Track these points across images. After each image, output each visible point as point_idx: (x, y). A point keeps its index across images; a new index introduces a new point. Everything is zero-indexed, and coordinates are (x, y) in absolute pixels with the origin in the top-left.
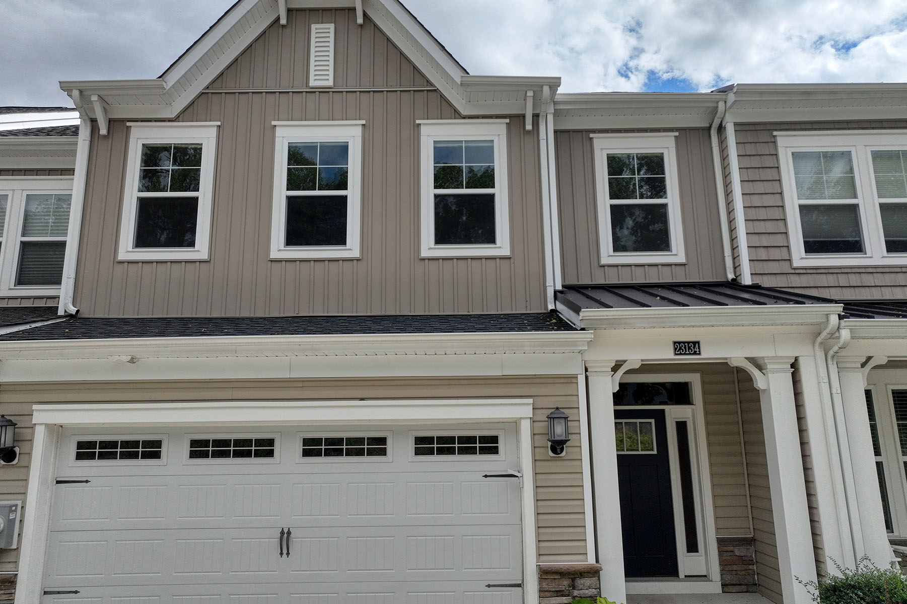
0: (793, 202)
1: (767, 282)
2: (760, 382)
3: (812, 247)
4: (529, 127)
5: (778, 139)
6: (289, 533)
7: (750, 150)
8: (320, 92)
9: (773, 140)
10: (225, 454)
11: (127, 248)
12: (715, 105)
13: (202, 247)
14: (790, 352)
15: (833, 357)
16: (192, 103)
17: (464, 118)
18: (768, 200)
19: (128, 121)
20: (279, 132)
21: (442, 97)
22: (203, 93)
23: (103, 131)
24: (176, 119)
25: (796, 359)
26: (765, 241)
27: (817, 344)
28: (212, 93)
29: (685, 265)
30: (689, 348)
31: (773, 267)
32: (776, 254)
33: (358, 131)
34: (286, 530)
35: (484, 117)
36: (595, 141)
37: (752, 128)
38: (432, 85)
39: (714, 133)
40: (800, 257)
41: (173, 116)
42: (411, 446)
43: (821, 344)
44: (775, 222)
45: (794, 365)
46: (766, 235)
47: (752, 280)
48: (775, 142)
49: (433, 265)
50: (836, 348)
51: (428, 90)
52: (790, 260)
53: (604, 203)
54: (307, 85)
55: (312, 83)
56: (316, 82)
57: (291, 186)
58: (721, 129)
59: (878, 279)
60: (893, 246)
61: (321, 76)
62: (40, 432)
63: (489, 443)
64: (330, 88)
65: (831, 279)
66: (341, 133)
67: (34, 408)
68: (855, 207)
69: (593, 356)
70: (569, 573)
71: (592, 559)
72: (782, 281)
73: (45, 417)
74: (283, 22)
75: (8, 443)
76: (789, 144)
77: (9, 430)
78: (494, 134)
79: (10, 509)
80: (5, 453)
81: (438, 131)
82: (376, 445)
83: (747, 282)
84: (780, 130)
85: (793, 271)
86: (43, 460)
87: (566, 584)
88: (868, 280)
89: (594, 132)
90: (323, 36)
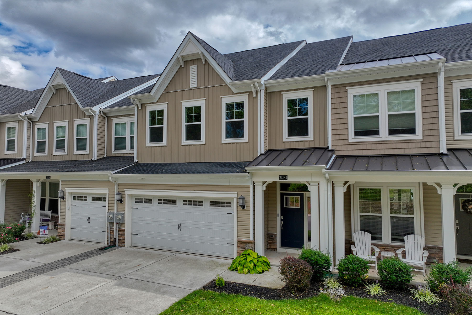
0: (351, 115)
1: (338, 149)
2: (309, 187)
3: (357, 133)
4: (254, 96)
5: (348, 90)
6: (180, 225)
7: (337, 95)
8: (193, 89)
9: (346, 91)
10: (166, 203)
11: (148, 143)
12: (323, 78)
13: (165, 142)
16: (161, 97)
17: (235, 94)
18: (342, 116)
19: (146, 104)
20: (183, 104)
21: (229, 87)
22: (163, 93)
23: (140, 108)
24: (157, 102)
25: (319, 182)
26: (339, 132)
28: (165, 93)
29: (313, 141)
30: (284, 178)
31: (341, 142)
32: (343, 137)
33: (204, 102)
34: (180, 224)
35: (241, 93)
36: (283, 95)
37: (338, 86)
38: (225, 83)
40: (352, 138)
42: (209, 204)
44: (344, 124)
46: (340, 130)
47: (332, 148)
49: (225, 146)
51: (224, 85)
52: (348, 139)
53: (286, 118)
55: (191, 87)
57: (186, 121)
59: (383, 146)
60: (392, 132)
61: (193, 84)
62: (126, 196)
63: (228, 204)
64: (196, 87)
65: (364, 147)
66: (201, 103)
67: (125, 190)
68: (378, 116)
69: (255, 179)
70: (245, 242)
71: (252, 239)
72: (344, 148)
73: (127, 192)
74: (183, 66)
75: (120, 199)
76: (352, 92)
77: (120, 195)
78: (244, 99)
79: (122, 214)
80: (120, 201)
81: (227, 100)
82: (199, 203)
83: (330, 148)
84: (348, 86)
85: (349, 144)
86: (128, 203)
87: (244, 245)
88: (380, 146)
89: (283, 91)
90: (194, 69)
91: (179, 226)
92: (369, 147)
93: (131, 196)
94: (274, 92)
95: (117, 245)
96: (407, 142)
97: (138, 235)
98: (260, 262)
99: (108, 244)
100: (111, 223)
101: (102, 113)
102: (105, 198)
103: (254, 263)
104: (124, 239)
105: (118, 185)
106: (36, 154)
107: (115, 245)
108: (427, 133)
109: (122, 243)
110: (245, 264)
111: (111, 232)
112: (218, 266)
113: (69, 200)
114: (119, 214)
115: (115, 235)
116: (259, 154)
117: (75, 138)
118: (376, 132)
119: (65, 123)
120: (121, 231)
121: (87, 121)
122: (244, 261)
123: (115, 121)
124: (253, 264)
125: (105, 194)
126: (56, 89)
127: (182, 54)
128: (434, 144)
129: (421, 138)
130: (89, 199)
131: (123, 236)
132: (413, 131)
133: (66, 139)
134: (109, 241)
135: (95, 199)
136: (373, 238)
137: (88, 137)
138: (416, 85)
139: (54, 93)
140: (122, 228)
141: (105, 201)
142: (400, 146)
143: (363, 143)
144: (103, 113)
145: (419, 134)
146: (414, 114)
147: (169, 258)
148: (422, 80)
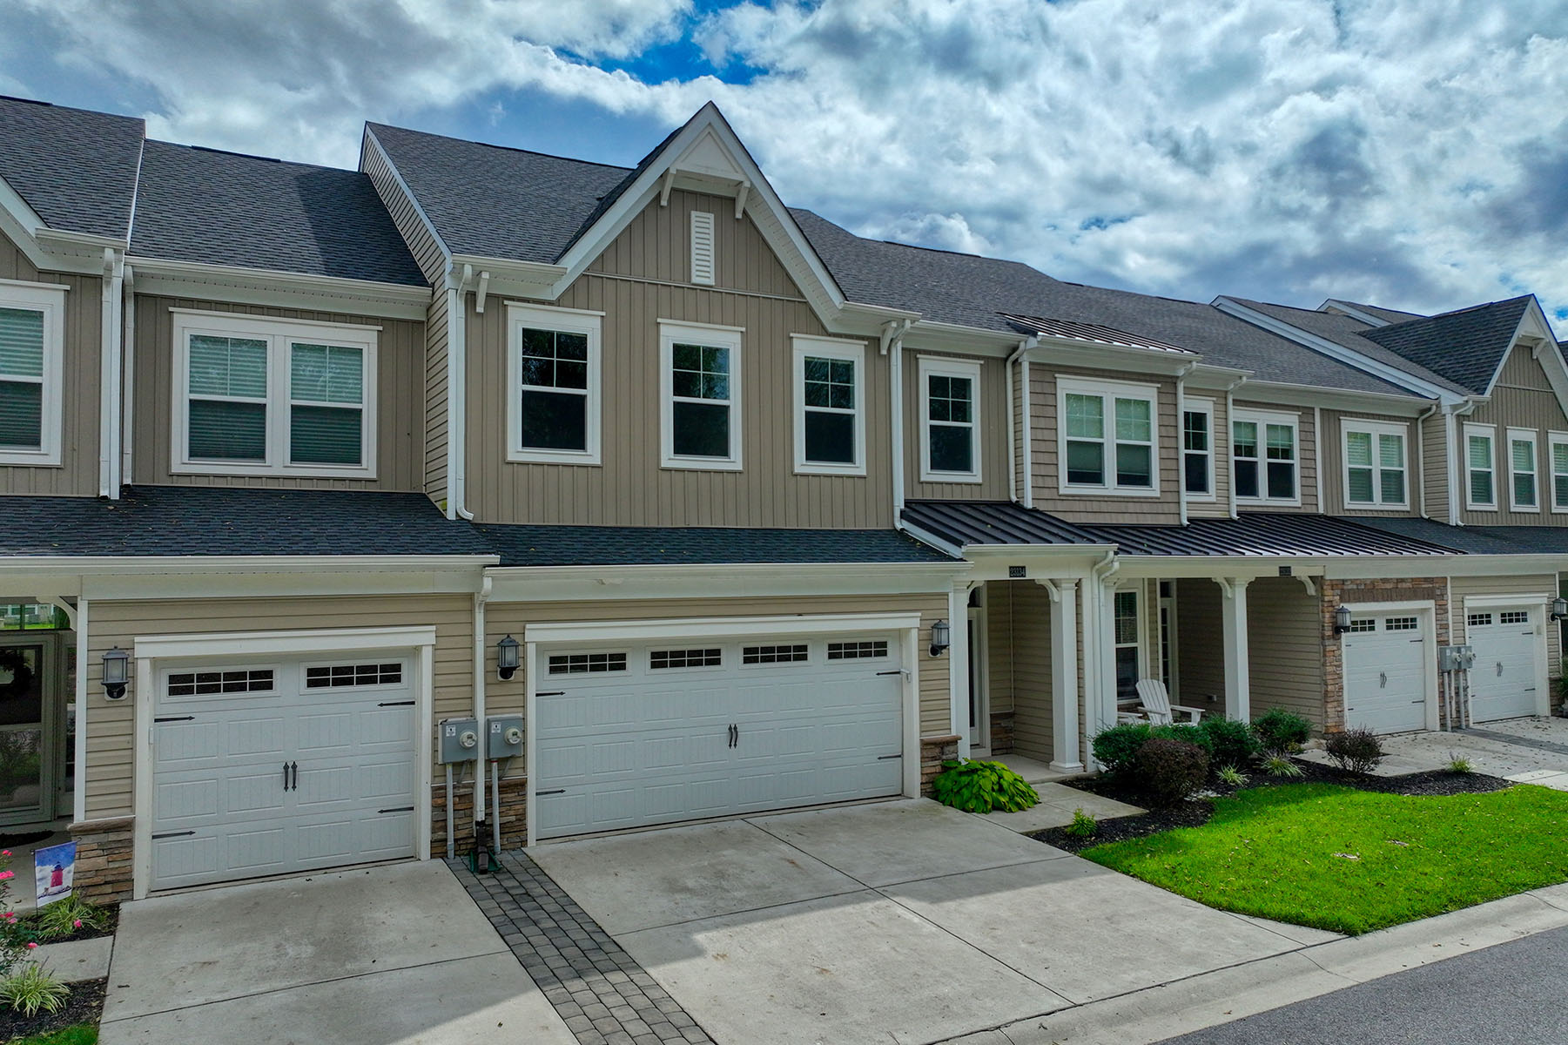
0: (1063, 438)
1: (1042, 506)
2: (1055, 595)
3: (1074, 477)
4: (884, 352)
5: (1058, 380)
6: (736, 728)
7: (1038, 388)
8: (701, 290)
9: (1054, 381)
10: (681, 664)
11: (515, 449)
12: (1016, 343)
13: (593, 453)
14: (1076, 575)
15: (1103, 580)
16: (573, 286)
17: (830, 335)
18: (1047, 435)
19: (506, 299)
20: (664, 330)
21: (811, 310)
22: (583, 275)
23: (480, 308)
24: (557, 303)
25: (1080, 580)
26: (1043, 470)
27: (1094, 571)
28: (594, 276)
29: (980, 485)
30: (1019, 571)
31: (1046, 494)
32: (1049, 482)
33: (737, 338)
34: (733, 726)
35: (847, 336)
36: (920, 361)
37: (1041, 367)
38: (803, 296)
39: (1009, 365)
40: (1064, 485)
41: (554, 299)
42: (826, 652)
43: (1098, 570)
45: (1078, 584)
46: (1044, 465)
47: (1033, 504)
48: (1055, 383)
49: (803, 481)
50: (1108, 574)
51: (799, 302)
52: (1058, 488)
53: (926, 422)
54: (689, 281)
55: (695, 280)
56: (698, 278)
57: (678, 390)
58: (1016, 363)
59: (1110, 507)
60: (1121, 479)
61: (703, 271)
62: (531, 650)
64: (711, 287)
65: (1082, 506)
66: (726, 338)
67: (527, 626)
68: (1101, 445)
70: (940, 743)
71: (954, 732)
72: (1051, 505)
73: (535, 635)
74: (662, 203)
75: (516, 661)
76: (1067, 385)
77: (512, 649)
78: (852, 353)
79: (518, 721)
80: (504, 672)
81: (806, 347)
82: (796, 652)
83: (1029, 506)
84: (1060, 372)
85: (1058, 498)
86: (535, 672)
87: (938, 751)
88: (1104, 507)
89: (920, 352)
90: (703, 225)
91: (733, 732)
92: (1089, 506)
93: (541, 649)
95: (498, 846)
96: (1141, 500)
97: (562, 791)
100: (456, 767)
102: (404, 667)
104: (522, 817)
105: (490, 609)
108: (1164, 486)
109: (515, 833)
111: (458, 803)
113: (147, 698)
115: (485, 808)
118: (1096, 477)
120: (513, 789)
121: (44, 299)
123: (192, 324)
127: (681, 166)
128: (1173, 508)
129: (1158, 495)
130: (290, 680)
131: (518, 807)
132: (1148, 481)
134: (450, 841)
135: (331, 676)
137: (50, 381)
138: (1149, 392)
140: (513, 775)
142: (1131, 507)
143: (1080, 498)
145: (1154, 490)
148: (1159, 385)
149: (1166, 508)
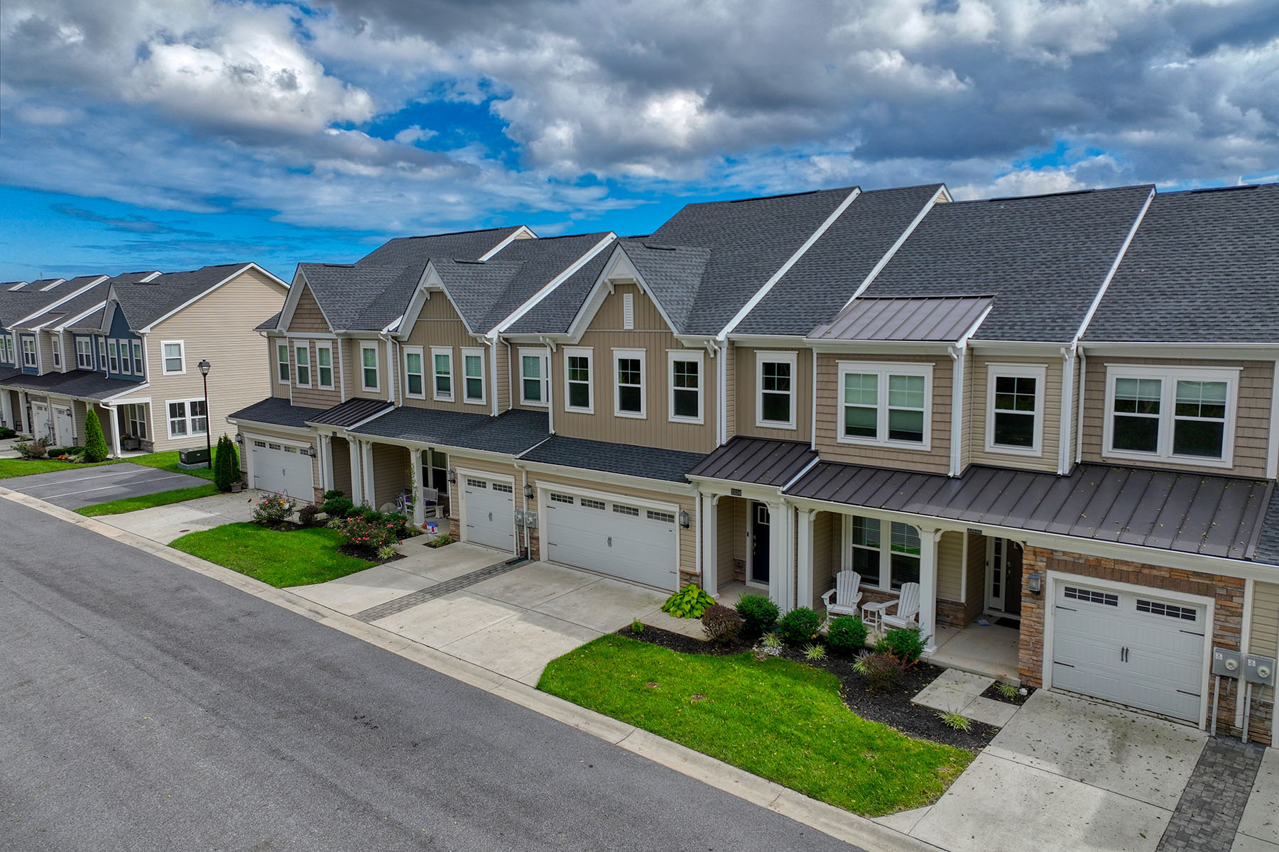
0: (842, 404)
2: (770, 510)
3: (850, 431)
4: (712, 356)
5: (839, 365)
7: (824, 370)
8: (629, 333)
9: (836, 365)
10: (591, 506)
11: (568, 406)
13: (591, 408)
16: (584, 337)
17: (685, 349)
18: (830, 402)
19: (563, 346)
20: (615, 353)
22: (587, 332)
23: (555, 351)
24: (579, 344)
26: (825, 426)
28: (590, 332)
29: (795, 431)
30: (737, 492)
31: (827, 441)
32: (830, 434)
33: (644, 354)
35: (694, 348)
36: (756, 355)
37: (828, 356)
38: (670, 329)
40: (842, 437)
41: (577, 343)
42: (646, 514)
44: (832, 415)
47: (815, 448)
49: (673, 426)
52: (836, 438)
53: (760, 391)
54: (624, 328)
56: (627, 327)
57: (621, 381)
59: (881, 454)
60: (894, 435)
61: (629, 324)
62: (539, 490)
63: (671, 518)
64: (633, 330)
65: (857, 452)
66: (638, 354)
67: (536, 481)
68: (876, 410)
69: (702, 489)
70: (691, 574)
71: (698, 570)
72: (831, 450)
73: (540, 485)
74: (612, 293)
75: (530, 494)
76: (845, 367)
77: (530, 489)
78: (697, 357)
79: (534, 515)
80: (531, 497)
81: (675, 356)
82: (635, 511)
83: (813, 448)
84: (839, 359)
85: (837, 445)
86: (542, 500)
87: (688, 577)
88: (876, 454)
89: (757, 349)
90: (628, 299)
91: (610, 539)
92: (863, 453)
93: (545, 491)
94: (744, 347)
95: (529, 558)
96: (912, 452)
97: (557, 545)
98: (700, 604)
99: (517, 554)
100: (520, 526)
101: (501, 339)
102: (511, 488)
103: (691, 605)
104: (538, 550)
105: (527, 472)
106: (408, 395)
107: (526, 558)
108: (937, 443)
109: (535, 556)
110: (679, 605)
111: (521, 539)
112: (650, 604)
113: (462, 485)
114: (529, 515)
115: (527, 543)
116: (718, 446)
117: (465, 377)
118: (872, 433)
119: (448, 351)
120: (534, 539)
121: (480, 352)
122: (679, 601)
123: (523, 352)
124: (689, 606)
125: (511, 483)
126: (430, 293)
127: (610, 277)
128: (943, 461)
129: (929, 450)
130: (490, 486)
131: (537, 546)
132: (917, 437)
133: (451, 376)
134: (519, 551)
135: (498, 487)
136: (863, 580)
137: (483, 378)
138: (926, 370)
139: (429, 299)
140: (535, 534)
141: (511, 492)
142: (902, 457)
143: (855, 446)
144: (504, 339)
145: (926, 444)
146: (922, 413)
147: (592, 586)
148: (934, 364)
149: (938, 460)
